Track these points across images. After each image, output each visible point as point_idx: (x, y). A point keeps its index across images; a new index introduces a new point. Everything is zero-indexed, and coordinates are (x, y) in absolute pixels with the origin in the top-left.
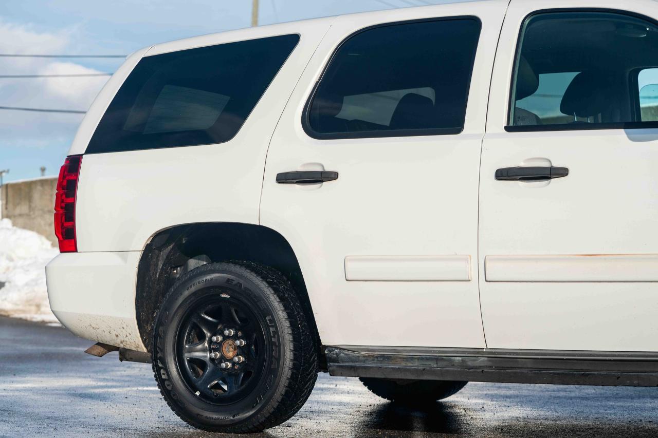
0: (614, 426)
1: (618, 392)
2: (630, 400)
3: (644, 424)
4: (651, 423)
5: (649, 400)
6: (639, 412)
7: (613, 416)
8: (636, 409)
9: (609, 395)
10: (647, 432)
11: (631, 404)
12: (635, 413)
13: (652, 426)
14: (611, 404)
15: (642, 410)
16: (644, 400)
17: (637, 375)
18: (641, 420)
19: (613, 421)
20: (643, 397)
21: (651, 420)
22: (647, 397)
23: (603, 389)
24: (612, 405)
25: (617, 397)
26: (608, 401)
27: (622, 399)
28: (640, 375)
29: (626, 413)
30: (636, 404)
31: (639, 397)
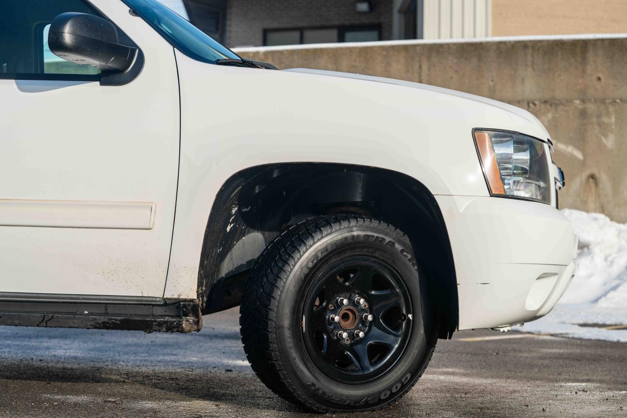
0: (5, 364)
1: (18, 331)
2: (28, 339)
3: (34, 363)
4: (42, 361)
5: (46, 340)
6: (33, 351)
7: (6, 354)
8: (30, 348)
9: (9, 335)
10: (35, 370)
11: (28, 343)
12: (29, 351)
13: (41, 364)
14: (8, 342)
15: (36, 349)
16: (41, 340)
17: (18, 315)
18: (32, 359)
19: (6, 359)
20: (41, 337)
21: (42, 359)
22: (45, 337)
23: (4, 328)
24: (9, 344)
25: (15, 336)
26: (6, 340)
27: (20, 339)
28: (22, 315)
29: (20, 351)
30: (33, 343)
31: (37, 337)
